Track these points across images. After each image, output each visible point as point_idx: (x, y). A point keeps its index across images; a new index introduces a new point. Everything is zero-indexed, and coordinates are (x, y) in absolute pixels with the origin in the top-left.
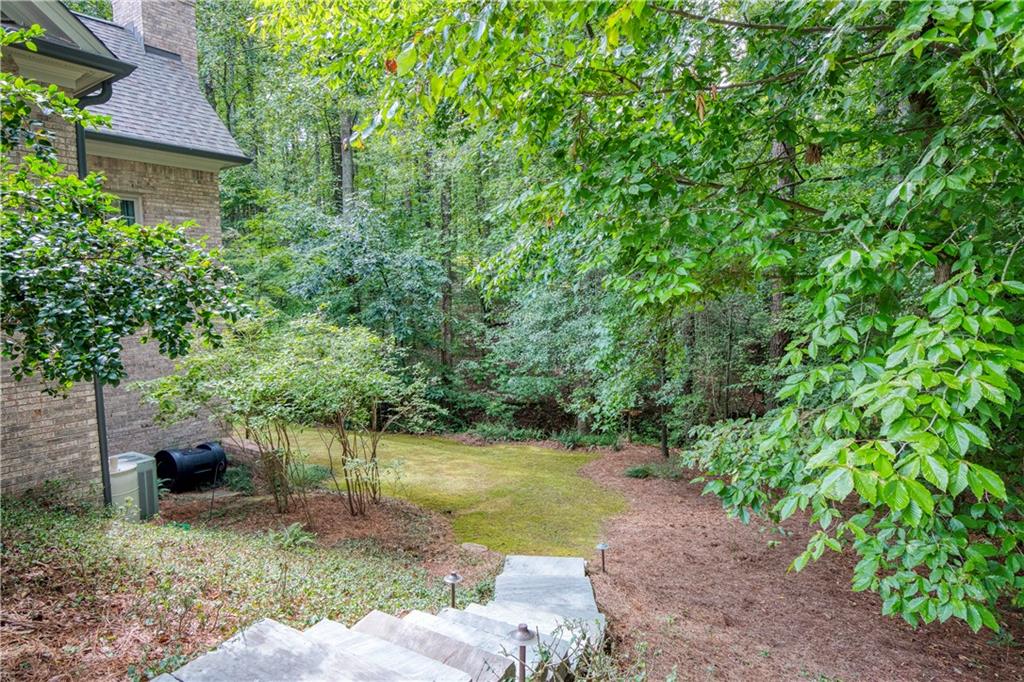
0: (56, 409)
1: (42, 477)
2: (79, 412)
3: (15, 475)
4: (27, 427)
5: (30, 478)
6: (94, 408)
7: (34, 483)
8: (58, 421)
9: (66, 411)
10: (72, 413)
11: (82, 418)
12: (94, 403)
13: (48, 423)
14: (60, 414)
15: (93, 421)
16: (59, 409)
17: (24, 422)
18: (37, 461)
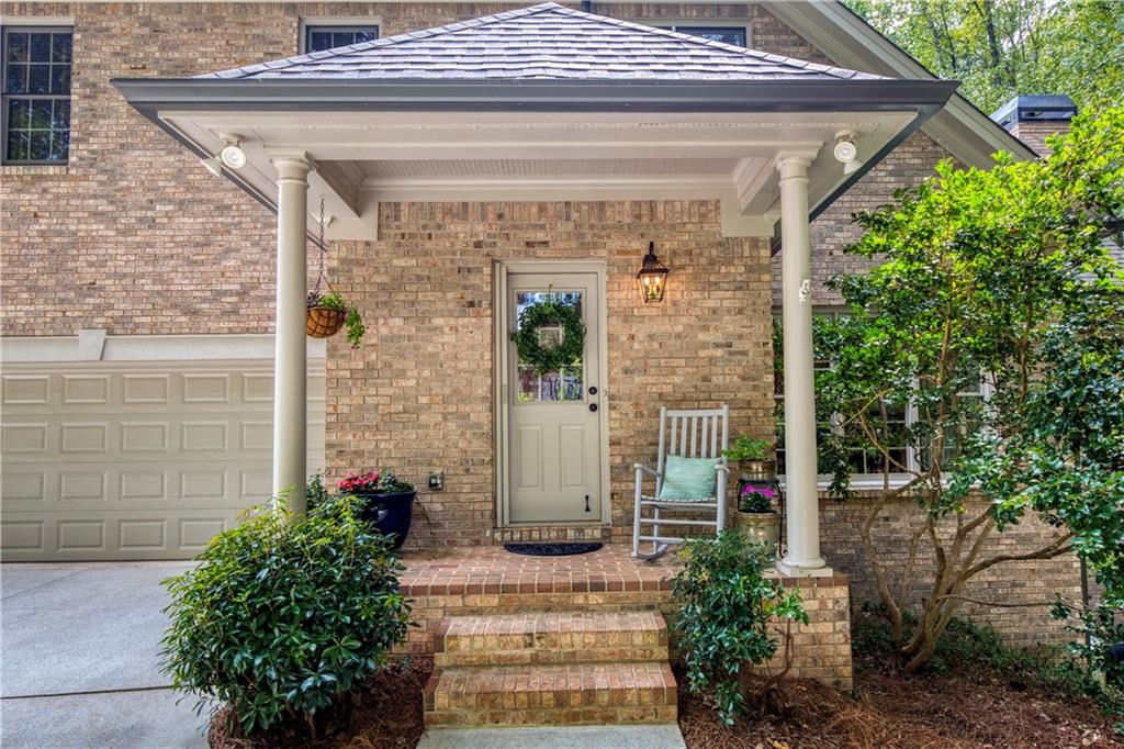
0: (1047, 571)
1: (1035, 638)
2: (1067, 577)
3: (1014, 630)
4: (1023, 585)
5: (1025, 636)
6: (1079, 575)
7: (1029, 642)
8: (1048, 583)
9: (1056, 575)
10: (1061, 577)
11: (1069, 584)
12: (1080, 570)
13: (1041, 584)
14: (1050, 576)
15: (1078, 589)
16: (1049, 571)
17: (1022, 580)
18: (1031, 620)
